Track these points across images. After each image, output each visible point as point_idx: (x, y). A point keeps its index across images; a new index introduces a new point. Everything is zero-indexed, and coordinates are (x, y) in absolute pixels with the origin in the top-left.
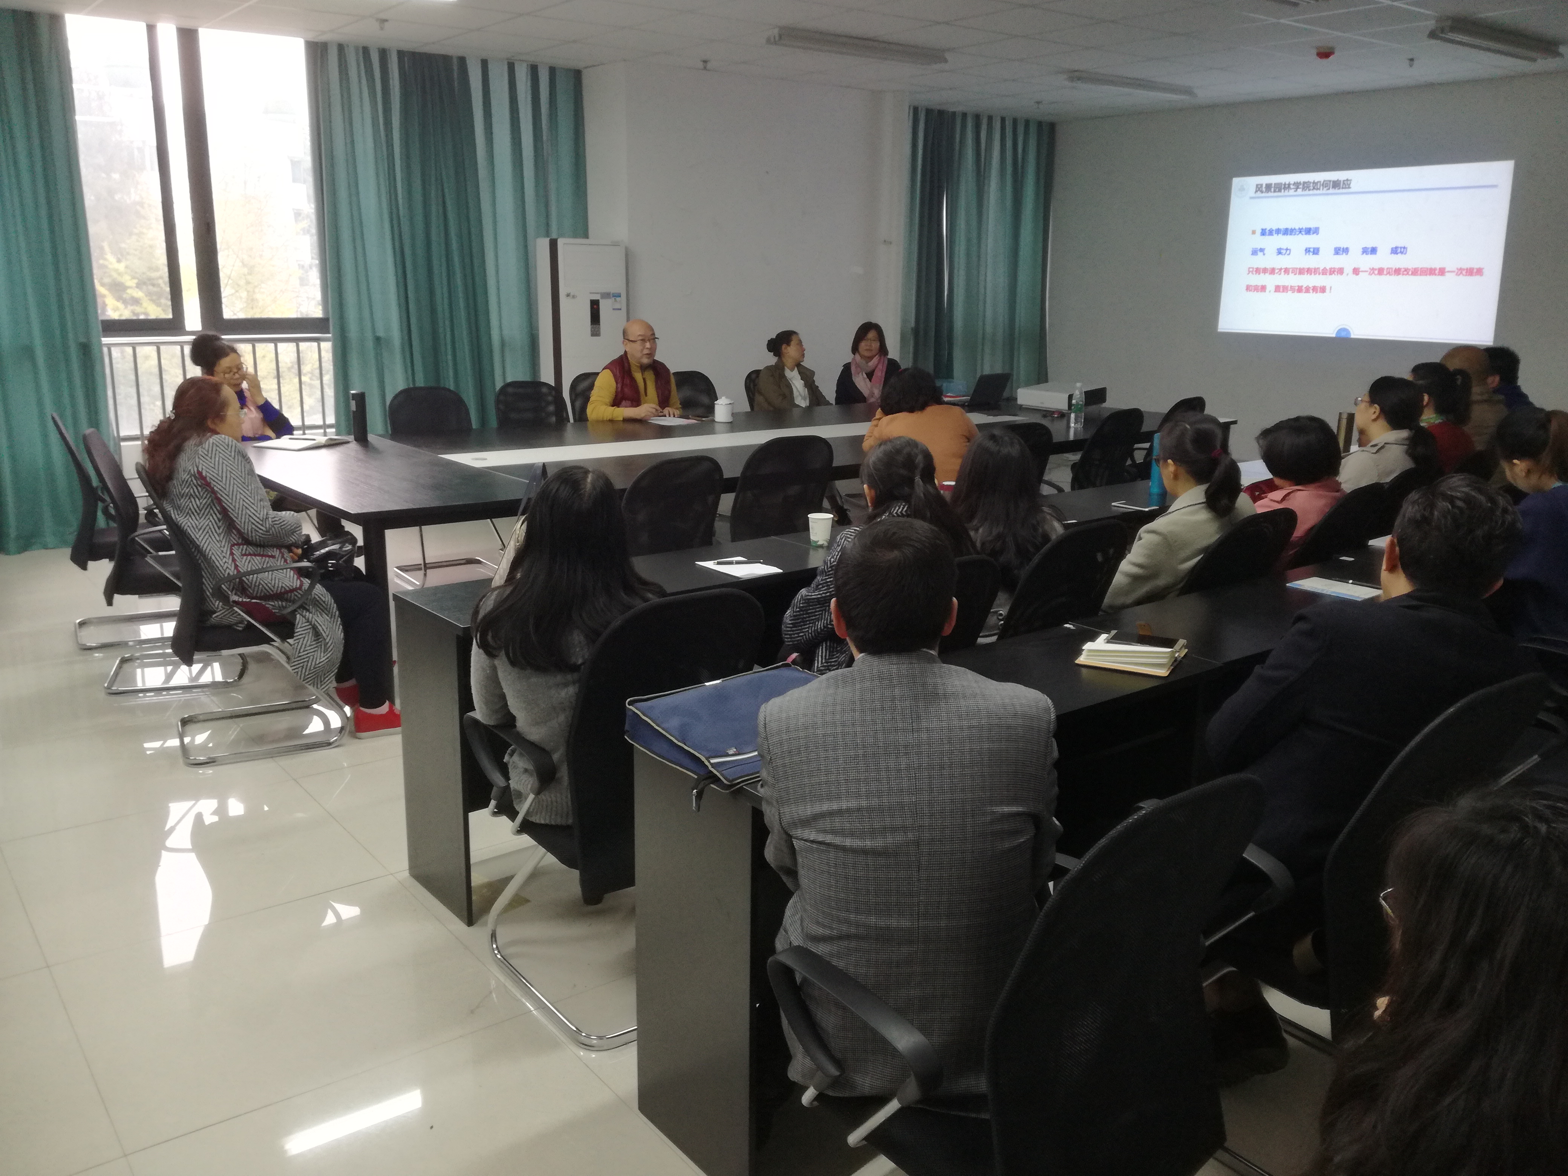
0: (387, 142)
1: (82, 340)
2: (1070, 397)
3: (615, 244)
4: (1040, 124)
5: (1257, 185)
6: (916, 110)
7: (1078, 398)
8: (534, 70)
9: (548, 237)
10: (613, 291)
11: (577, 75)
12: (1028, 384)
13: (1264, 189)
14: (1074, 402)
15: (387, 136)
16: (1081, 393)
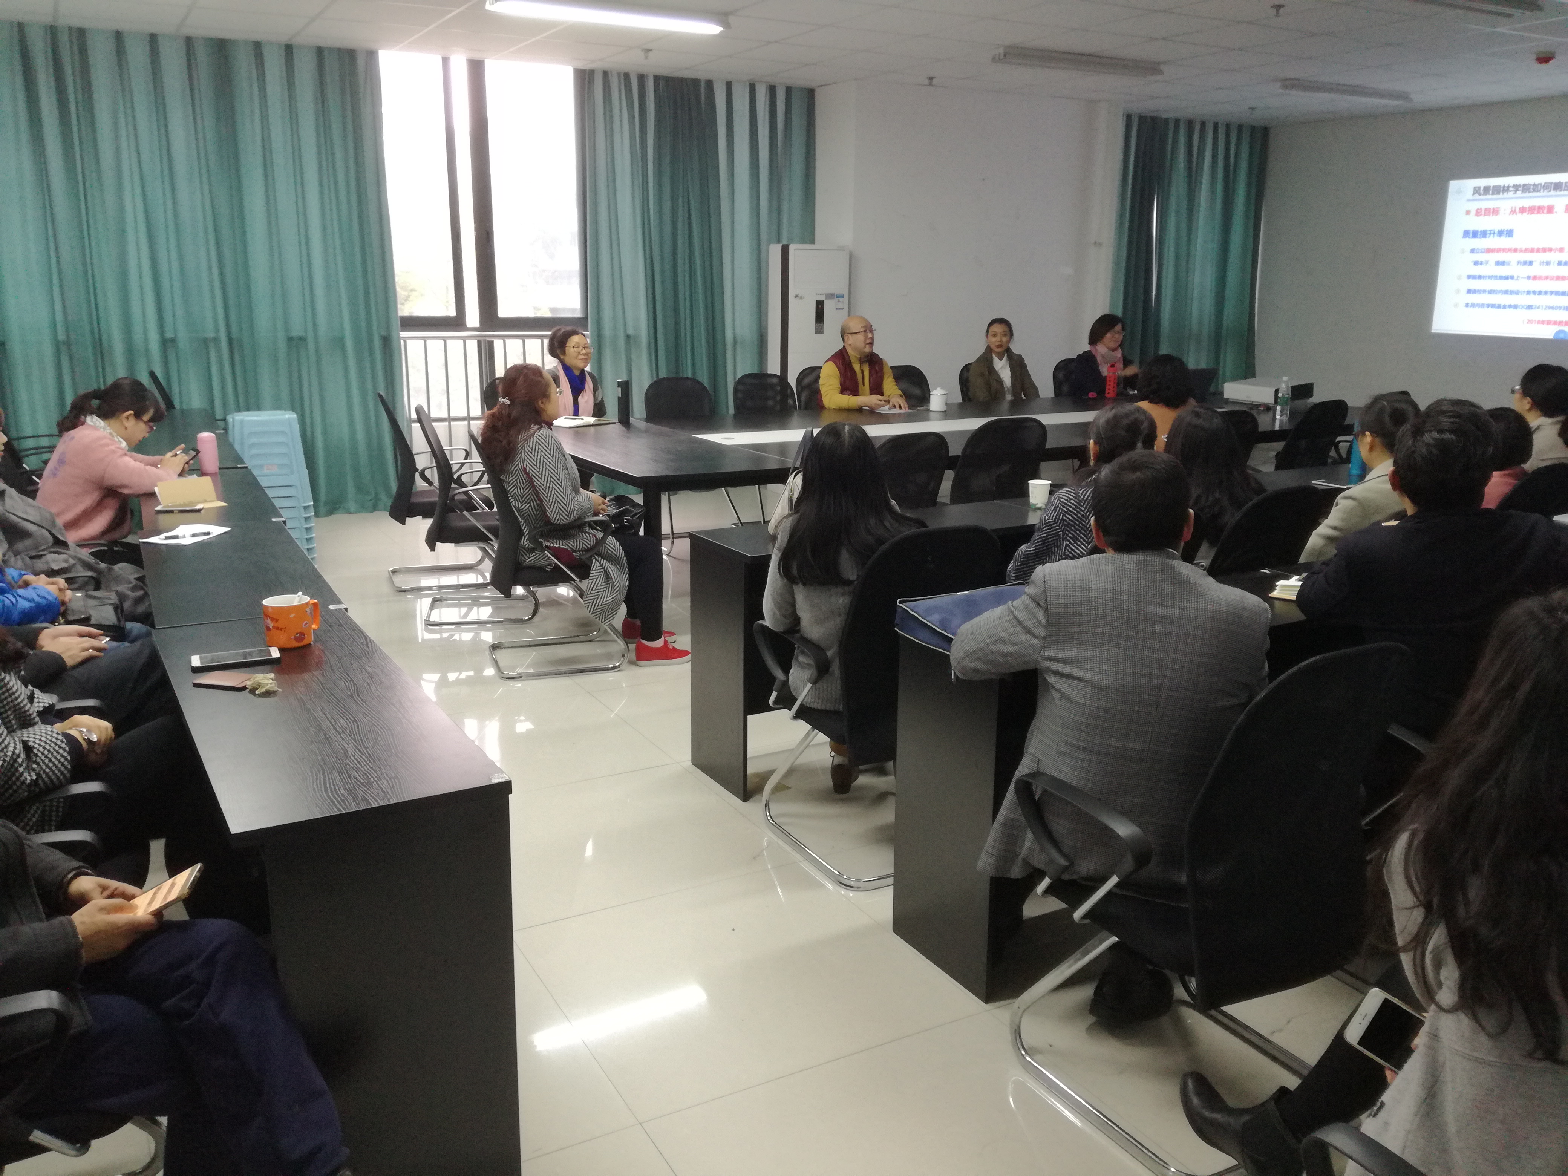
0: (642, 157)
1: (384, 333)
2: (1277, 391)
3: (841, 249)
4: (1253, 129)
5: (1475, 188)
6: (1129, 118)
7: (1284, 390)
8: (772, 90)
9: (779, 242)
10: (837, 291)
11: (810, 94)
12: (1234, 378)
13: (1482, 192)
14: (1280, 395)
15: (642, 153)
16: (1287, 387)
